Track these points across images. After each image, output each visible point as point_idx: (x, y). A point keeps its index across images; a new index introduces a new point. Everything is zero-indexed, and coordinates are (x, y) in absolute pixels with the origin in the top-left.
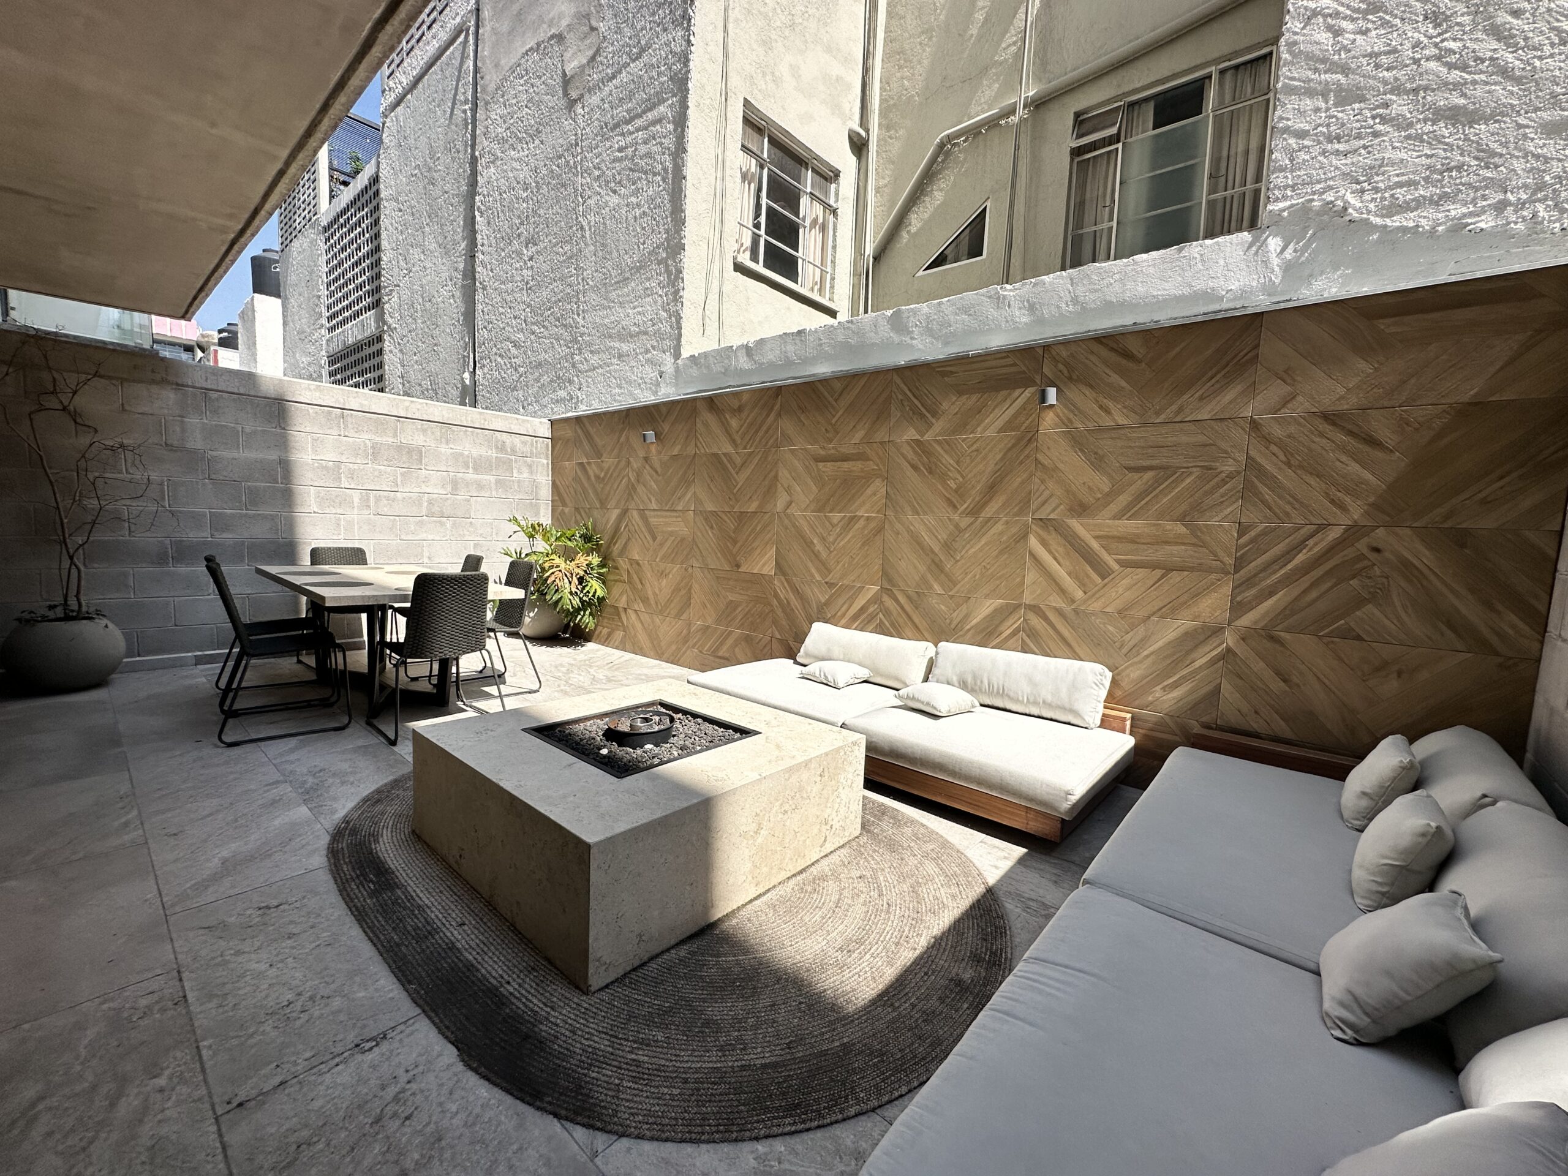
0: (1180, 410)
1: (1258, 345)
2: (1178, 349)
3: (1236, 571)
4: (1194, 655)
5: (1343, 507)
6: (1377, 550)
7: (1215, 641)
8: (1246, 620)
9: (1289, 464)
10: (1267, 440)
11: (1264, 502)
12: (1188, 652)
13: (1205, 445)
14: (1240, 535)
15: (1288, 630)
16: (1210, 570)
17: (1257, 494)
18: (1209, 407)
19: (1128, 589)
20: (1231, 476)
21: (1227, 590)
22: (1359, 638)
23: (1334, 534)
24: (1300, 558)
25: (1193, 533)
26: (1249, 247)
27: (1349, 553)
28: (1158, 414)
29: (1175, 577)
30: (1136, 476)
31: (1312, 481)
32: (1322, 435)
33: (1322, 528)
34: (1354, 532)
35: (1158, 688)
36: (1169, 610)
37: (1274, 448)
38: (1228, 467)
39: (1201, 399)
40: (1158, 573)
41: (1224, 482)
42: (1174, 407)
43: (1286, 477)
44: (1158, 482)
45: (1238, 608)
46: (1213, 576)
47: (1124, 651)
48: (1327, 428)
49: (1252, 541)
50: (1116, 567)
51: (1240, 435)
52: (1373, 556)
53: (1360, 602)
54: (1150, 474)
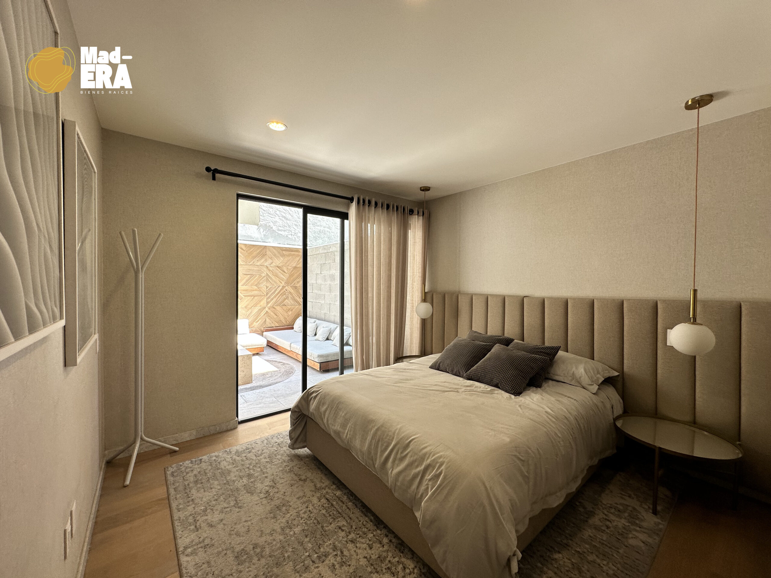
0: (254, 262)
1: (266, 252)
2: (252, 250)
3: (267, 296)
4: (261, 314)
5: (281, 283)
6: (286, 290)
7: (264, 311)
8: (269, 305)
9: (273, 275)
10: (269, 270)
11: (270, 282)
12: (260, 313)
13: (259, 270)
14: (267, 289)
15: (276, 306)
16: (262, 296)
17: (269, 280)
18: (259, 263)
19: (247, 301)
21: (265, 299)
22: (286, 305)
23: (281, 287)
24: (276, 292)
25: (258, 288)
26: (258, 229)
27: (283, 291)
28: (249, 263)
29: (256, 298)
30: (246, 276)
31: (277, 278)
32: (277, 270)
33: (279, 286)
34: (283, 287)
35: (255, 322)
36: (255, 305)
37: (271, 272)
38: (263, 275)
39: (257, 261)
40: (253, 297)
41: (263, 278)
42: (252, 262)
43: (273, 277)
44: (251, 277)
45: (268, 303)
46: (263, 297)
47: (247, 316)
48: (278, 269)
49: (269, 289)
50: (243, 297)
51: (265, 269)
52: (286, 291)
53: (285, 299)
54: (249, 276)
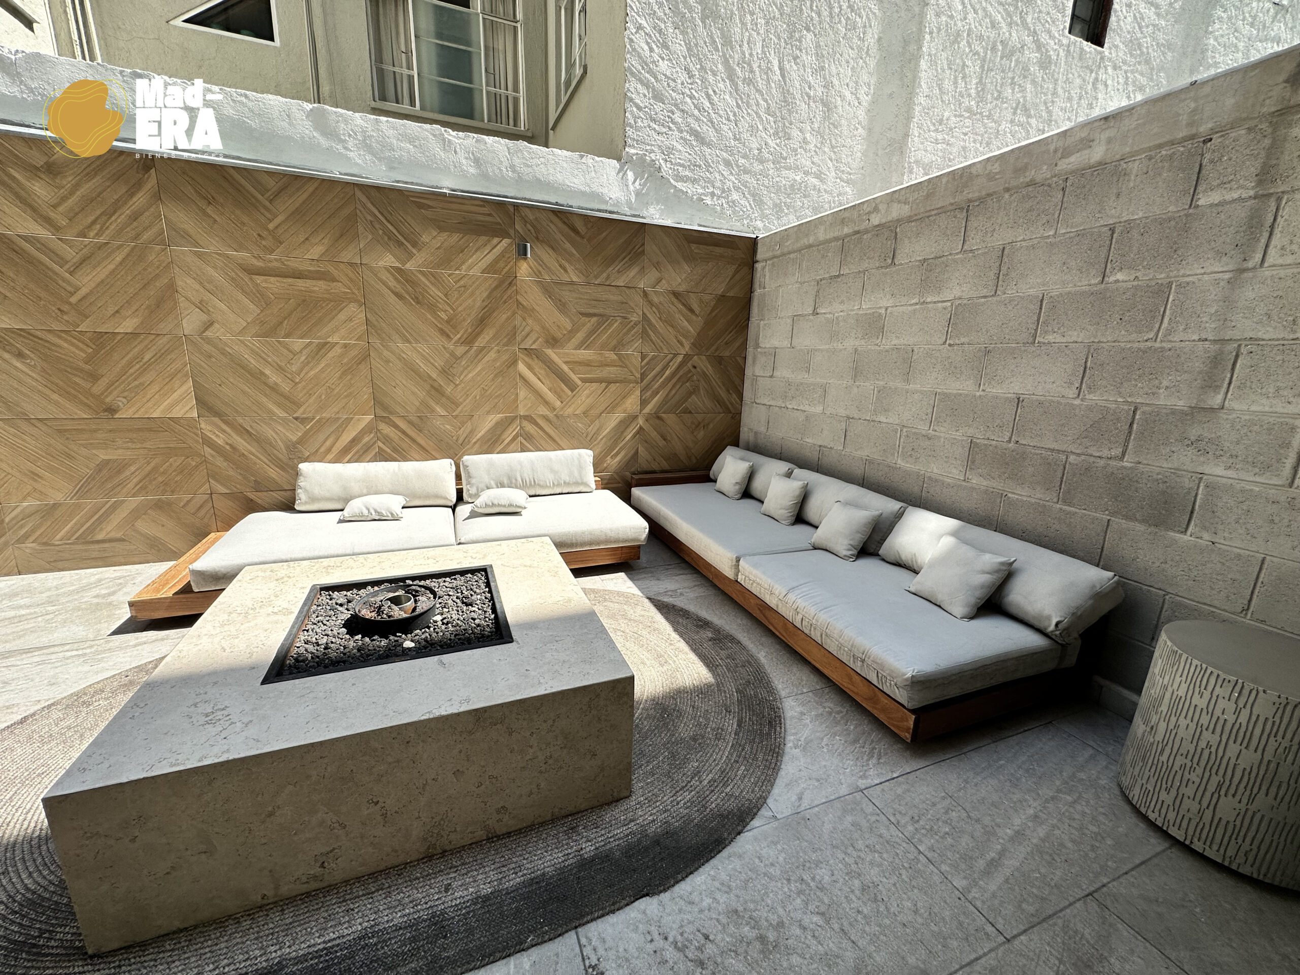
0: (608, 278)
1: (643, 244)
2: (604, 234)
3: (642, 382)
4: (625, 434)
5: (682, 344)
6: (695, 367)
7: (633, 425)
8: (647, 410)
9: (660, 318)
10: (651, 303)
11: (651, 340)
12: (622, 433)
13: (623, 303)
14: (642, 361)
15: (664, 413)
16: (630, 382)
17: (648, 336)
18: (623, 278)
19: (588, 397)
20: (636, 324)
21: (638, 393)
22: (690, 412)
23: (680, 359)
24: (668, 372)
25: (620, 359)
27: (685, 369)
28: (596, 277)
29: (613, 387)
30: (587, 319)
31: (671, 329)
32: (673, 304)
33: (675, 355)
34: (687, 358)
35: (609, 458)
36: (611, 408)
37: (654, 309)
38: (634, 318)
39: (619, 272)
40: (604, 385)
41: (633, 327)
42: (605, 275)
43: (659, 325)
44: (599, 325)
45: (644, 403)
46: (631, 385)
47: (589, 438)
48: (675, 300)
49: (647, 364)
50: (579, 383)
51: (639, 300)
52: (693, 370)
53: (690, 394)
54: (594, 319)
